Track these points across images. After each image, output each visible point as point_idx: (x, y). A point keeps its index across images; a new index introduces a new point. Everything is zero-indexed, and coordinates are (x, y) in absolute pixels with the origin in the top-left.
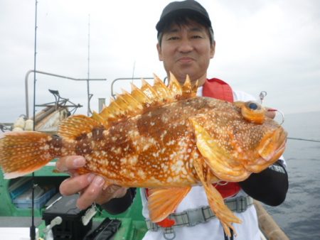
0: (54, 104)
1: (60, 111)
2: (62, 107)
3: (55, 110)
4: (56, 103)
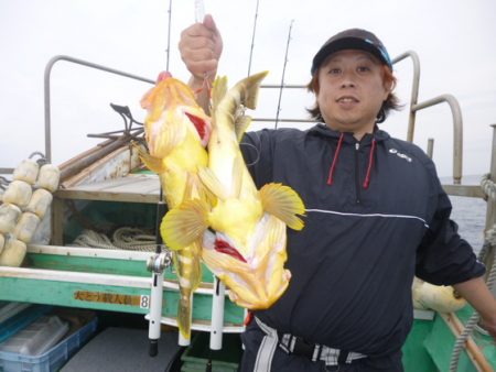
0: (121, 134)
1: (130, 148)
2: (135, 139)
3: (121, 146)
4: (127, 132)
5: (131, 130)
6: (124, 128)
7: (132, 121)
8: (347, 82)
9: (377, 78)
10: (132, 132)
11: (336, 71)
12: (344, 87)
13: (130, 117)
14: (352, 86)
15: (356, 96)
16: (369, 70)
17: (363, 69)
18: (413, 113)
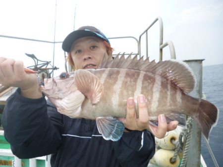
5: (37, 65)
6: (34, 65)
7: (38, 60)
8: (86, 56)
9: (102, 50)
10: (38, 66)
11: (79, 51)
12: (85, 59)
13: (36, 58)
14: (90, 58)
15: (93, 63)
16: (96, 47)
17: (94, 47)
18: (161, 50)
